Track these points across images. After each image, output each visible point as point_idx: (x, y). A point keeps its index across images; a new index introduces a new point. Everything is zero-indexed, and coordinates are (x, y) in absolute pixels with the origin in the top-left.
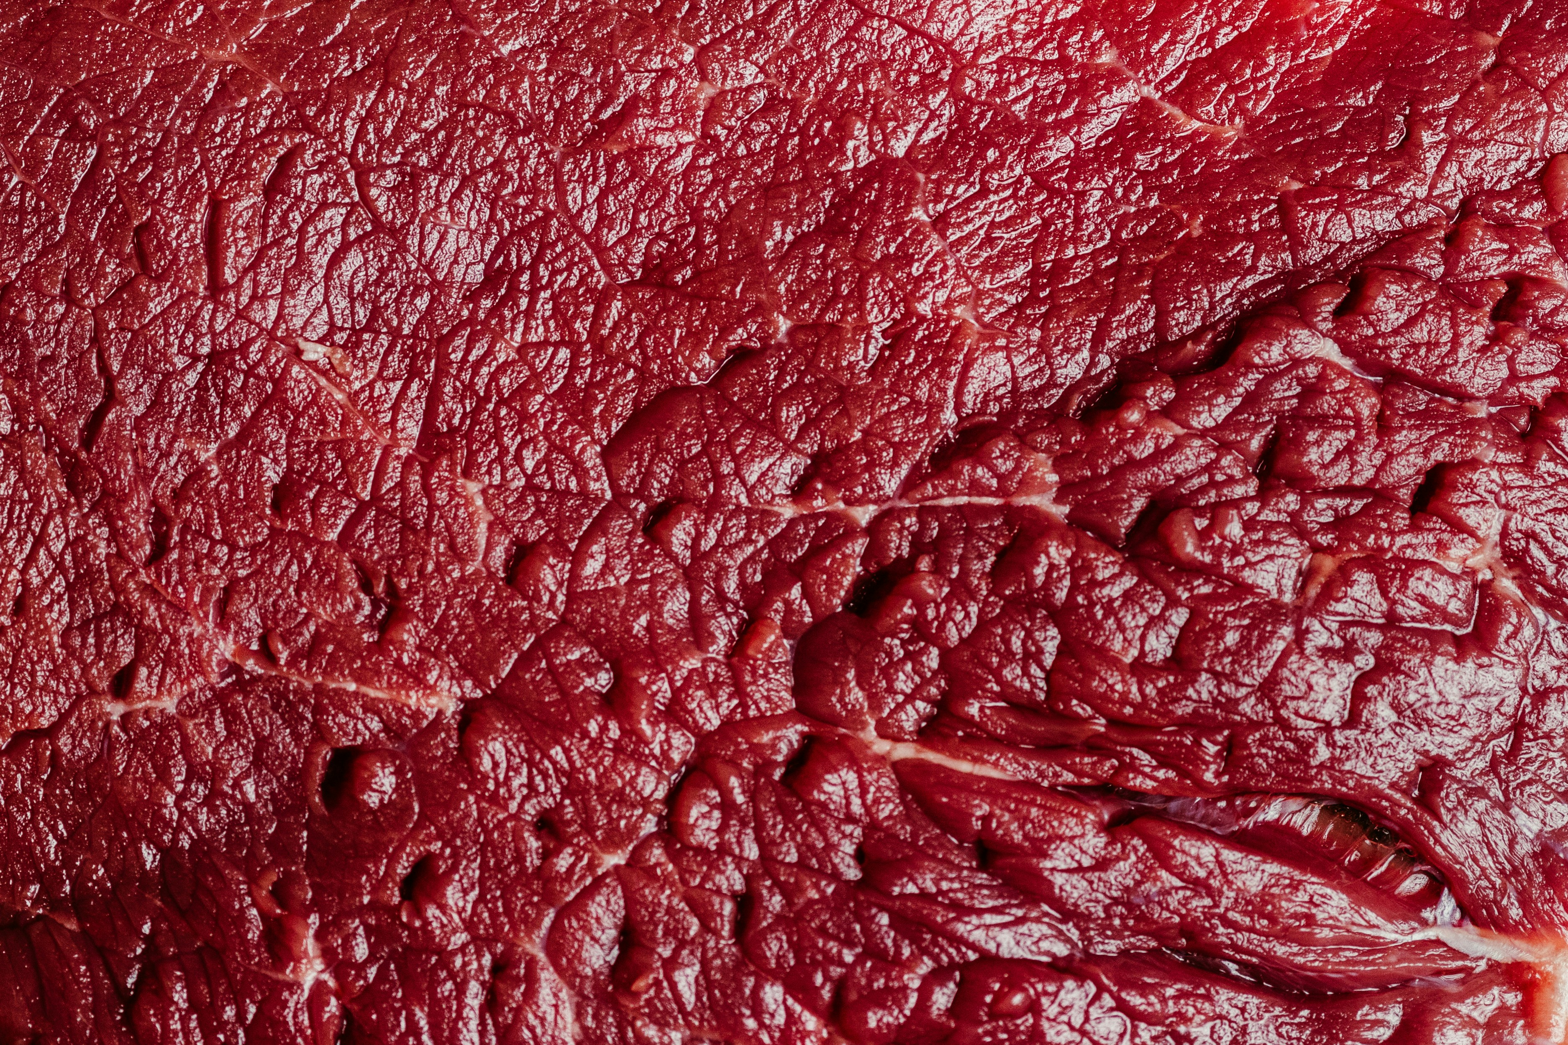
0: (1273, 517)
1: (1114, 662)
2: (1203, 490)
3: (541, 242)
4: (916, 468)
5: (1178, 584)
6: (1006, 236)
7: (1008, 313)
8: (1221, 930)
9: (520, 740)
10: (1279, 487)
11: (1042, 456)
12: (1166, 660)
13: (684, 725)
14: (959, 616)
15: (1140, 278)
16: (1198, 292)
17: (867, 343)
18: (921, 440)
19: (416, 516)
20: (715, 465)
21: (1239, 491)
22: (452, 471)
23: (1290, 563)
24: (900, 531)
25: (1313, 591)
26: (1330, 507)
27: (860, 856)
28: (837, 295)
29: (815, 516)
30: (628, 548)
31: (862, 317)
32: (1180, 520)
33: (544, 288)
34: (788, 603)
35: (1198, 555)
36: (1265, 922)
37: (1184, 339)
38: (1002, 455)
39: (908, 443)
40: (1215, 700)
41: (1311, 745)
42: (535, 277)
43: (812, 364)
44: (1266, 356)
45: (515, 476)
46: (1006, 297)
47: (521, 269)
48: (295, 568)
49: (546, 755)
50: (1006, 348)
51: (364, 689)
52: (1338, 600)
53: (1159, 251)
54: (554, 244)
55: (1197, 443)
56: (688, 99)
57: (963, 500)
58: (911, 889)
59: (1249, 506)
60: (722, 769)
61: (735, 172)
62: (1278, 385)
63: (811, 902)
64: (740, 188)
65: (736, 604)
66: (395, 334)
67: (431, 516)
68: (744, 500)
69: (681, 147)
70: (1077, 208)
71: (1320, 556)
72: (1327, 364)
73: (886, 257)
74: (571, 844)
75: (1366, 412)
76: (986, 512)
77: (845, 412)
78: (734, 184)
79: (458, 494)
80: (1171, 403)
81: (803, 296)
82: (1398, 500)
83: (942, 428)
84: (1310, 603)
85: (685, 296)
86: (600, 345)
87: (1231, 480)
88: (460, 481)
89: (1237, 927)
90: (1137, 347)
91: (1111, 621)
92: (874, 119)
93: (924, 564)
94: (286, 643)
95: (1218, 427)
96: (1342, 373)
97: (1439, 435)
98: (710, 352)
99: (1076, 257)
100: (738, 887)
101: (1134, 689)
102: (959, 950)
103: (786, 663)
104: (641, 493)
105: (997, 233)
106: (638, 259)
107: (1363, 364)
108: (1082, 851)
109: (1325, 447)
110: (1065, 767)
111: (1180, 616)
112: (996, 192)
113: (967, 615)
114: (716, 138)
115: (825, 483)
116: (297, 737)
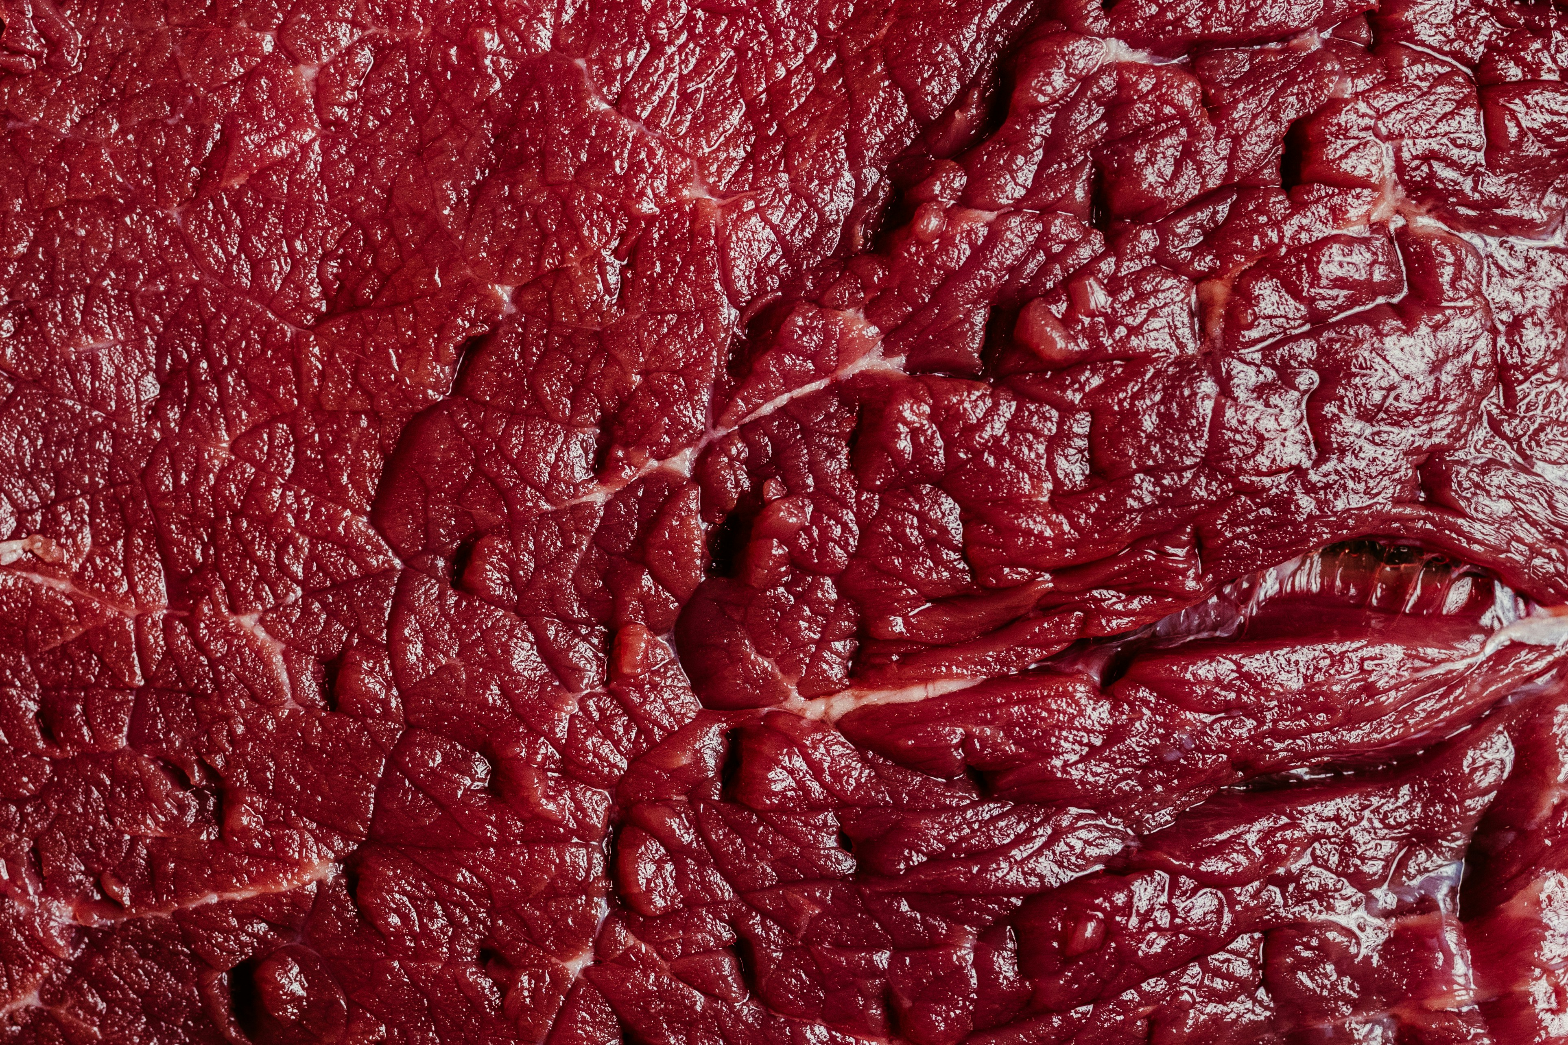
0: (1135, 266)
1: (1029, 507)
2: (1044, 270)
3: (202, 321)
4: (717, 386)
5: (1064, 389)
6: (701, 86)
7: (743, 169)
8: (1278, 746)
9: (419, 880)
10: (1127, 230)
11: (851, 311)
12: (1087, 478)
13: (591, 783)
14: (838, 531)
15: (870, 65)
16: (942, 52)
17: (603, 273)
18: (708, 354)
19: (201, 681)
20: (495, 481)
21: (1085, 253)
22: (217, 612)
23: (1176, 309)
24: (731, 466)
25: (1216, 329)
26: (1193, 226)
27: (845, 843)
28: (545, 235)
29: (631, 488)
30: (444, 613)
31: (583, 247)
32: (1035, 314)
33: (227, 369)
34: (643, 598)
35: (1071, 346)
36: (1322, 716)
37: (949, 111)
38: (805, 332)
39: (696, 364)
40: (1160, 498)
41: (1289, 501)
42: (214, 363)
43: (551, 322)
44: (1049, 89)
45: (289, 589)
46: (733, 154)
47: (195, 360)
48: (96, 794)
49: (453, 885)
50: (757, 209)
51: (228, 896)
52: (1250, 327)
53: (878, 26)
54: (217, 316)
55: (1015, 222)
56: (290, 92)
57: (783, 400)
58: (917, 859)
59: (1103, 266)
60: (652, 816)
61: (376, 148)
62: (1076, 116)
63: (814, 920)
64: (389, 164)
65: (587, 622)
66: (91, 491)
67: (217, 673)
68: (546, 506)
69: (305, 148)
70: (766, 19)
71: (1205, 285)
72: (1120, 67)
73: (581, 169)
74: (525, 968)
75: (1189, 102)
76: (814, 401)
77: (613, 360)
78: (382, 163)
79: (236, 635)
80: (966, 189)
81: (508, 253)
82: (1265, 183)
83: (726, 331)
84: (1219, 343)
85: (382, 310)
86: (316, 405)
87: (1071, 246)
88: (232, 621)
89: (1294, 735)
90: (902, 142)
91: (1007, 465)
92: (500, 22)
93: (773, 490)
94: (121, 882)
95: (1031, 192)
96: (1142, 70)
97: (1281, 91)
98: (437, 358)
99: (790, 73)
100: (726, 936)
101: (1066, 527)
102: (1000, 903)
103: (672, 662)
104: (433, 548)
105: (691, 87)
106: (315, 291)
107: (1159, 51)
108: (1089, 732)
109: (1161, 162)
110: (1025, 644)
111: (1082, 425)
112: (670, 42)
113: (845, 527)
114: (338, 122)
115: (625, 447)
116: (180, 976)
